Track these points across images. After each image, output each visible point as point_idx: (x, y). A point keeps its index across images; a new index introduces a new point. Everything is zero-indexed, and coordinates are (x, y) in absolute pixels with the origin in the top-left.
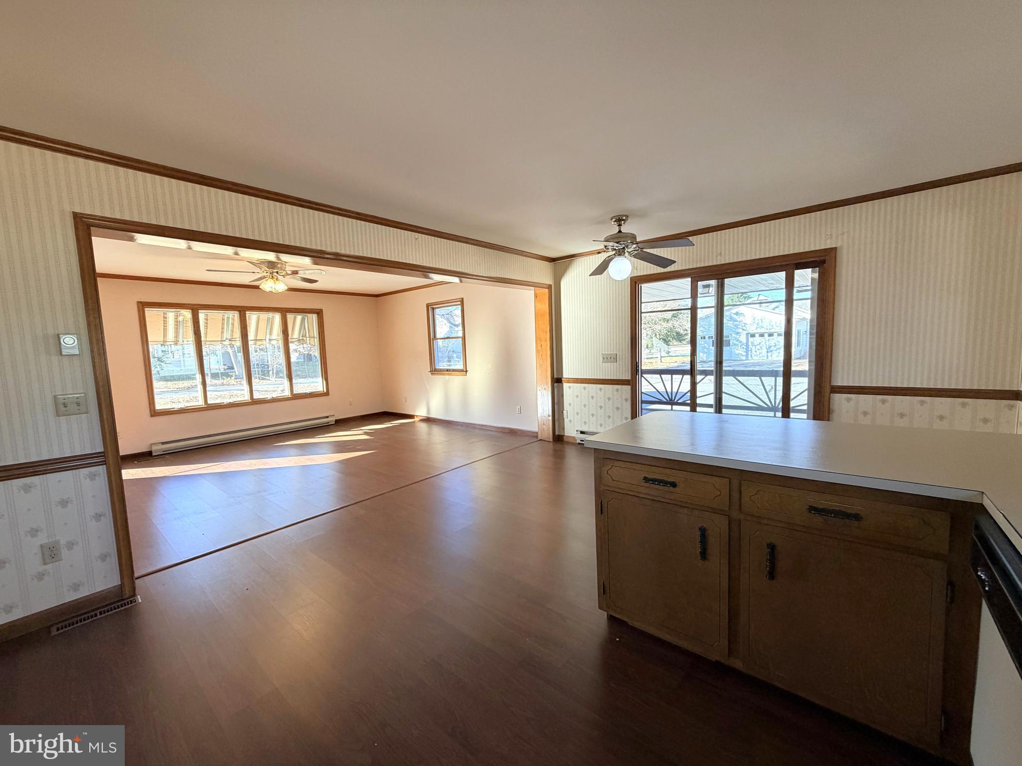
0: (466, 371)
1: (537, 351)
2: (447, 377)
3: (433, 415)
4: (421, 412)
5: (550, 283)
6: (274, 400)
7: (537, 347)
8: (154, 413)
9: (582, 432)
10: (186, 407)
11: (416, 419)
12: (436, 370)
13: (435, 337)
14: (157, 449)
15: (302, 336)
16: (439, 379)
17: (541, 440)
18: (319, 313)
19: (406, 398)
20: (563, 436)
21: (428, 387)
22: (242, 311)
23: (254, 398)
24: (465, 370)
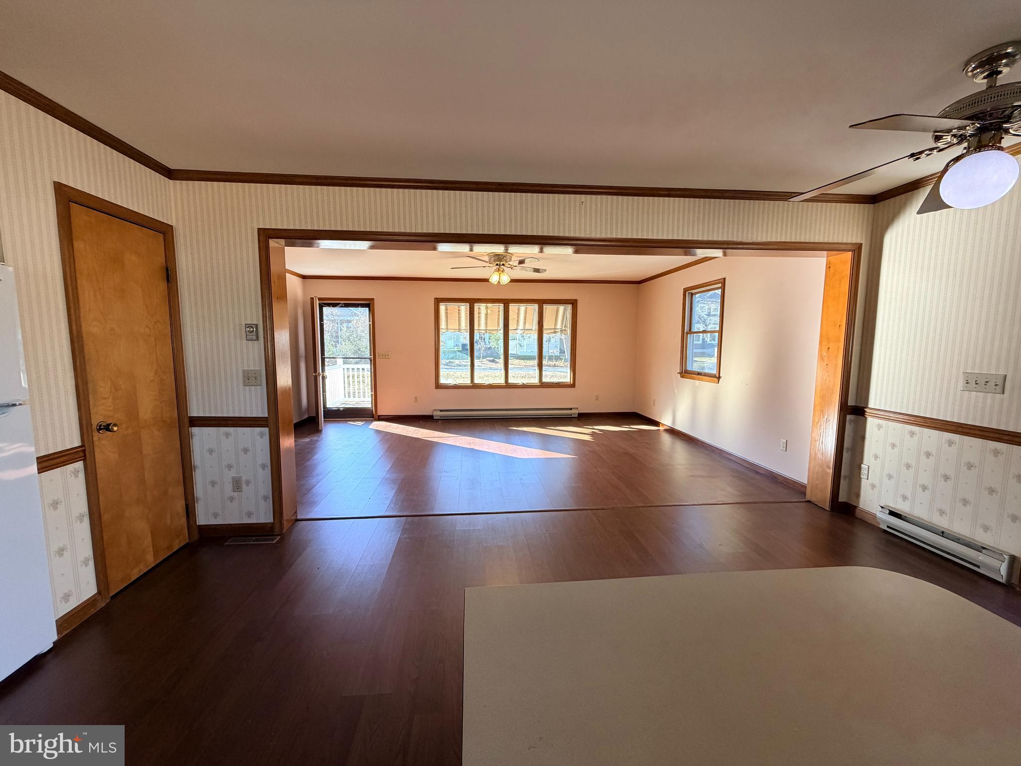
0: (719, 378)
1: (821, 358)
2: (697, 382)
3: (679, 427)
4: (666, 421)
5: (859, 241)
6: (524, 386)
7: (820, 350)
8: (438, 386)
9: (892, 513)
10: (459, 384)
11: (661, 428)
12: (687, 372)
13: (690, 330)
14: (437, 414)
15: (565, 327)
16: (688, 382)
17: (809, 502)
18: (574, 303)
19: (654, 401)
20: (856, 507)
21: (676, 391)
22: (506, 303)
23: (509, 382)
24: (717, 376)
